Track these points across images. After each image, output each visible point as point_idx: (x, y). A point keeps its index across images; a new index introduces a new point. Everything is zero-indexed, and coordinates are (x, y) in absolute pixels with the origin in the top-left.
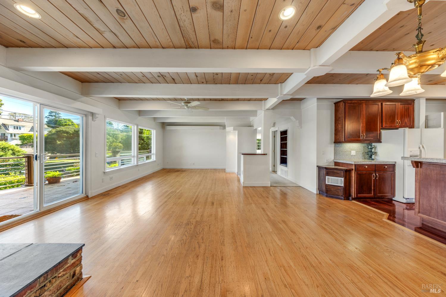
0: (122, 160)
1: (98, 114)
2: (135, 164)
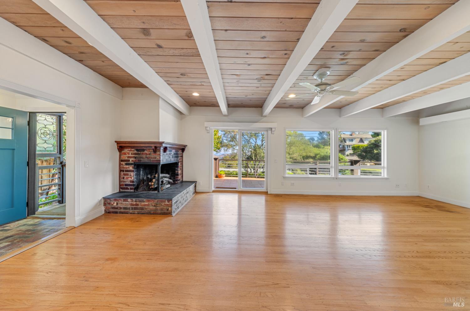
1: (274, 128)
2: (333, 176)
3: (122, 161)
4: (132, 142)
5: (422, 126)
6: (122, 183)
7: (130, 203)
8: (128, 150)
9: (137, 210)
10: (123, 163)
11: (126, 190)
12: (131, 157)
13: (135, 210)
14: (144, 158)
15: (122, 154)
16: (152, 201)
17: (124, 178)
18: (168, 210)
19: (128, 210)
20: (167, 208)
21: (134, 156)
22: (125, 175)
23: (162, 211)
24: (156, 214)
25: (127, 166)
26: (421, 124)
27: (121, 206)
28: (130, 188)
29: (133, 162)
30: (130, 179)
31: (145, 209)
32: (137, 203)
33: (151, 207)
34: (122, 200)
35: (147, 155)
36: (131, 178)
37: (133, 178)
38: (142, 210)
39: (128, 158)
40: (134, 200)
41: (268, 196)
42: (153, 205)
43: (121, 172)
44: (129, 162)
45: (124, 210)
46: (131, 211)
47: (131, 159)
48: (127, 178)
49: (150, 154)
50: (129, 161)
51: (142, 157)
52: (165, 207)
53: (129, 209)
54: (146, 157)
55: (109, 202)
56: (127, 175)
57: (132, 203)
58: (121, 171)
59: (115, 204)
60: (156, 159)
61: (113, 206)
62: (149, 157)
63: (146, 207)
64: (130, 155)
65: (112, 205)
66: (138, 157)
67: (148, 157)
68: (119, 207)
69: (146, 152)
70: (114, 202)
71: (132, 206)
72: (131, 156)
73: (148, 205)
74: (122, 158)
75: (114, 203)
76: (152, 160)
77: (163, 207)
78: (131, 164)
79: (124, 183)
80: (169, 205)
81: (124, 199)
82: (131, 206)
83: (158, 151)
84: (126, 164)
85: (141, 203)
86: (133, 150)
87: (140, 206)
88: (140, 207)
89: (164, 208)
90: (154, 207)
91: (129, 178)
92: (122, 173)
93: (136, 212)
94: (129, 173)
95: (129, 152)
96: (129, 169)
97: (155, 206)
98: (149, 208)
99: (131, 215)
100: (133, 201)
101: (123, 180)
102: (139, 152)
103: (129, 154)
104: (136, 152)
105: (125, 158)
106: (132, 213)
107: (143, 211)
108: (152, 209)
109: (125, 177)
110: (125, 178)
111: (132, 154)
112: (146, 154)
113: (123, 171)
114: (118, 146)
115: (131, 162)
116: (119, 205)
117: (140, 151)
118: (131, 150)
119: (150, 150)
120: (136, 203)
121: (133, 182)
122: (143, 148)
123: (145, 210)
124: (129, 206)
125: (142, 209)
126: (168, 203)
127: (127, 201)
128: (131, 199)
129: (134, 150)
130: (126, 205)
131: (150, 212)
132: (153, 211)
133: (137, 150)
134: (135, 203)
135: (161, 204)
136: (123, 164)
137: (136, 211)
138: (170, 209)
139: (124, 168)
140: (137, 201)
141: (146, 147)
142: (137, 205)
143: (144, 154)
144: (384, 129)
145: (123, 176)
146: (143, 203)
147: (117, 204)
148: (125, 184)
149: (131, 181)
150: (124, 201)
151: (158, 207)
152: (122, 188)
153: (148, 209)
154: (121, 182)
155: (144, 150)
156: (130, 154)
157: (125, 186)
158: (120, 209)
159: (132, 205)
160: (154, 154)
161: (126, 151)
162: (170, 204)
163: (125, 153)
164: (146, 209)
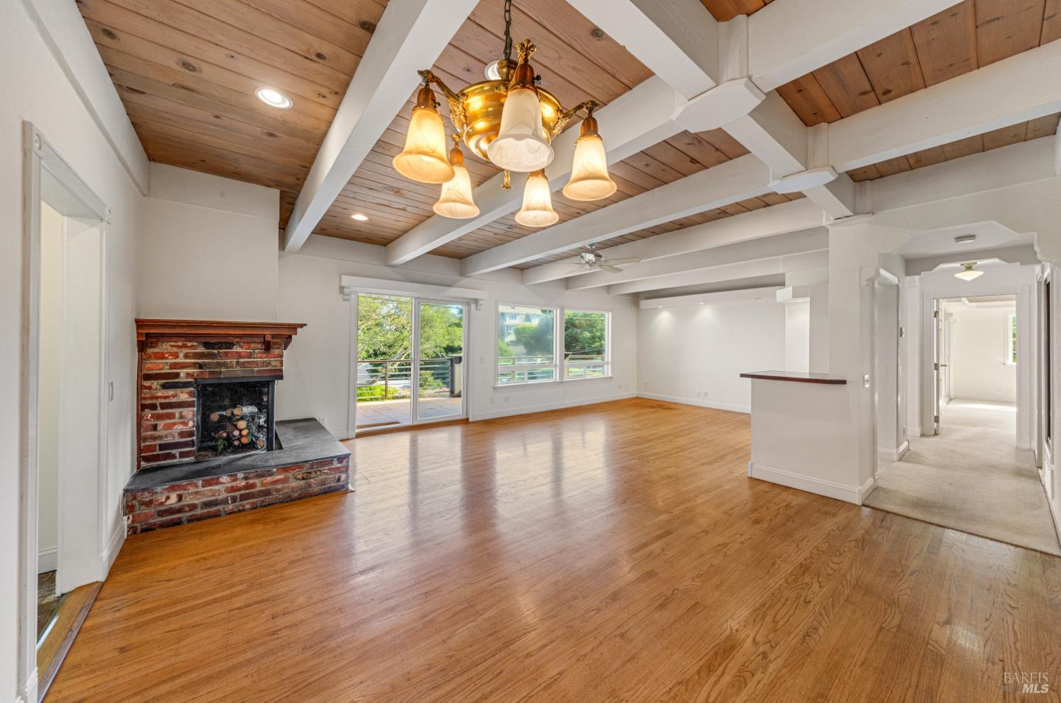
0: (530, 374)
1: (482, 300)
2: (558, 380)
3: (148, 377)
4: (202, 322)
5: (642, 309)
6: (147, 444)
7: (229, 485)
8: (172, 346)
9: (248, 501)
10: (155, 384)
11: (165, 460)
12: (183, 366)
13: (244, 502)
14: (232, 367)
15: (149, 357)
16: (295, 469)
17: (155, 427)
18: (339, 480)
19: (220, 507)
20: (337, 475)
21: (196, 363)
22: (160, 417)
23: (323, 487)
24: (306, 497)
25: (171, 392)
26: (642, 307)
27: (196, 502)
28: (180, 452)
29: (190, 380)
30: (179, 428)
31: (274, 493)
32: (251, 481)
33: (294, 484)
34: (200, 483)
35: (241, 357)
36: (185, 424)
37: (191, 424)
38: (266, 495)
39: (171, 368)
40: (240, 475)
41: (470, 425)
42: (300, 477)
43: (143, 410)
44: (176, 380)
45: (206, 511)
46: (230, 507)
47: (183, 372)
48: (170, 426)
49: (250, 356)
50: (177, 375)
51: (224, 365)
52: (331, 476)
53: (225, 501)
54: (238, 363)
55: (148, 499)
56: (171, 416)
57: (234, 484)
58: (142, 407)
59: (173, 499)
60: (269, 368)
61: (162, 508)
62: (247, 362)
63: (279, 486)
64: (181, 360)
65: (162, 504)
66: (210, 363)
67: (243, 363)
68: (188, 506)
69: (239, 350)
70: (166, 494)
71: (232, 494)
72: (183, 363)
73: (285, 480)
74: (149, 370)
75: (168, 498)
76: (255, 369)
77: (327, 476)
78: (186, 385)
79: (158, 442)
80: (342, 469)
81: (204, 480)
82: (229, 495)
83: (275, 346)
84: (165, 387)
85: (262, 479)
86: (192, 346)
87: (259, 488)
88: (261, 491)
89: (329, 478)
90: (302, 482)
91: (174, 424)
92: (148, 414)
93: (248, 506)
94: (177, 411)
95: (175, 350)
96: (175, 400)
97: (303, 479)
98: (288, 487)
99: (232, 516)
100: (236, 480)
101: (152, 433)
102: (216, 351)
103: (177, 357)
104: (201, 350)
105: (163, 369)
106: (236, 510)
107: (268, 499)
108: (297, 488)
109: (161, 424)
110: (160, 428)
111: (186, 356)
112: (239, 355)
113: (153, 407)
114: (139, 334)
115: (183, 377)
116: (188, 501)
117: (217, 346)
118: (184, 346)
119: (252, 345)
120: (247, 483)
121: (191, 434)
122: (230, 340)
123: (275, 495)
124: (224, 495)
125: (267, 493)
126: (339, 465)
127: (218, 483)
128: (231, 476)
129: (195, 344)
130: (214, 495)
131: (289, 496)
132: (298, 492)
133: (207, 345)
134: (243, 483)
135: (320, 471)
136: (154, 387)
137: (248, 503)
138: (343, 476)
139: (157, 398)
140: (251, 475)
141: (241, 336)
142: (253, 486)
143: (229, 355)
144: (608, 311)
145: (153, 422)
146: (269, 479)
147: (180, 498)
148: (160, 445)
149: (182, 434)
150: (205, 484)
151: (312, 480)
152: (147, 459)
153: (285, 491)
154: (145, 439)
155: (230, 345)
156: (181, 355)
157: (160, 450)
158: (190, 510)
159: (233, 489)
160: (265, 355)
161: (165, 347)
162: (343, 467)
163: (163, 354)
164: (278, 491)
